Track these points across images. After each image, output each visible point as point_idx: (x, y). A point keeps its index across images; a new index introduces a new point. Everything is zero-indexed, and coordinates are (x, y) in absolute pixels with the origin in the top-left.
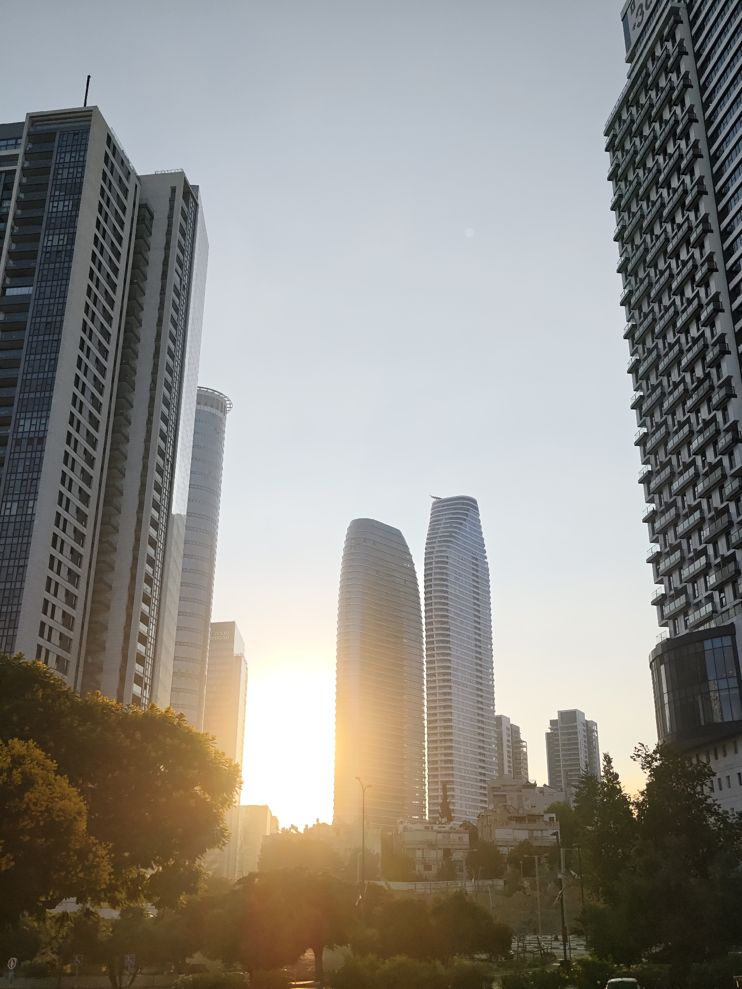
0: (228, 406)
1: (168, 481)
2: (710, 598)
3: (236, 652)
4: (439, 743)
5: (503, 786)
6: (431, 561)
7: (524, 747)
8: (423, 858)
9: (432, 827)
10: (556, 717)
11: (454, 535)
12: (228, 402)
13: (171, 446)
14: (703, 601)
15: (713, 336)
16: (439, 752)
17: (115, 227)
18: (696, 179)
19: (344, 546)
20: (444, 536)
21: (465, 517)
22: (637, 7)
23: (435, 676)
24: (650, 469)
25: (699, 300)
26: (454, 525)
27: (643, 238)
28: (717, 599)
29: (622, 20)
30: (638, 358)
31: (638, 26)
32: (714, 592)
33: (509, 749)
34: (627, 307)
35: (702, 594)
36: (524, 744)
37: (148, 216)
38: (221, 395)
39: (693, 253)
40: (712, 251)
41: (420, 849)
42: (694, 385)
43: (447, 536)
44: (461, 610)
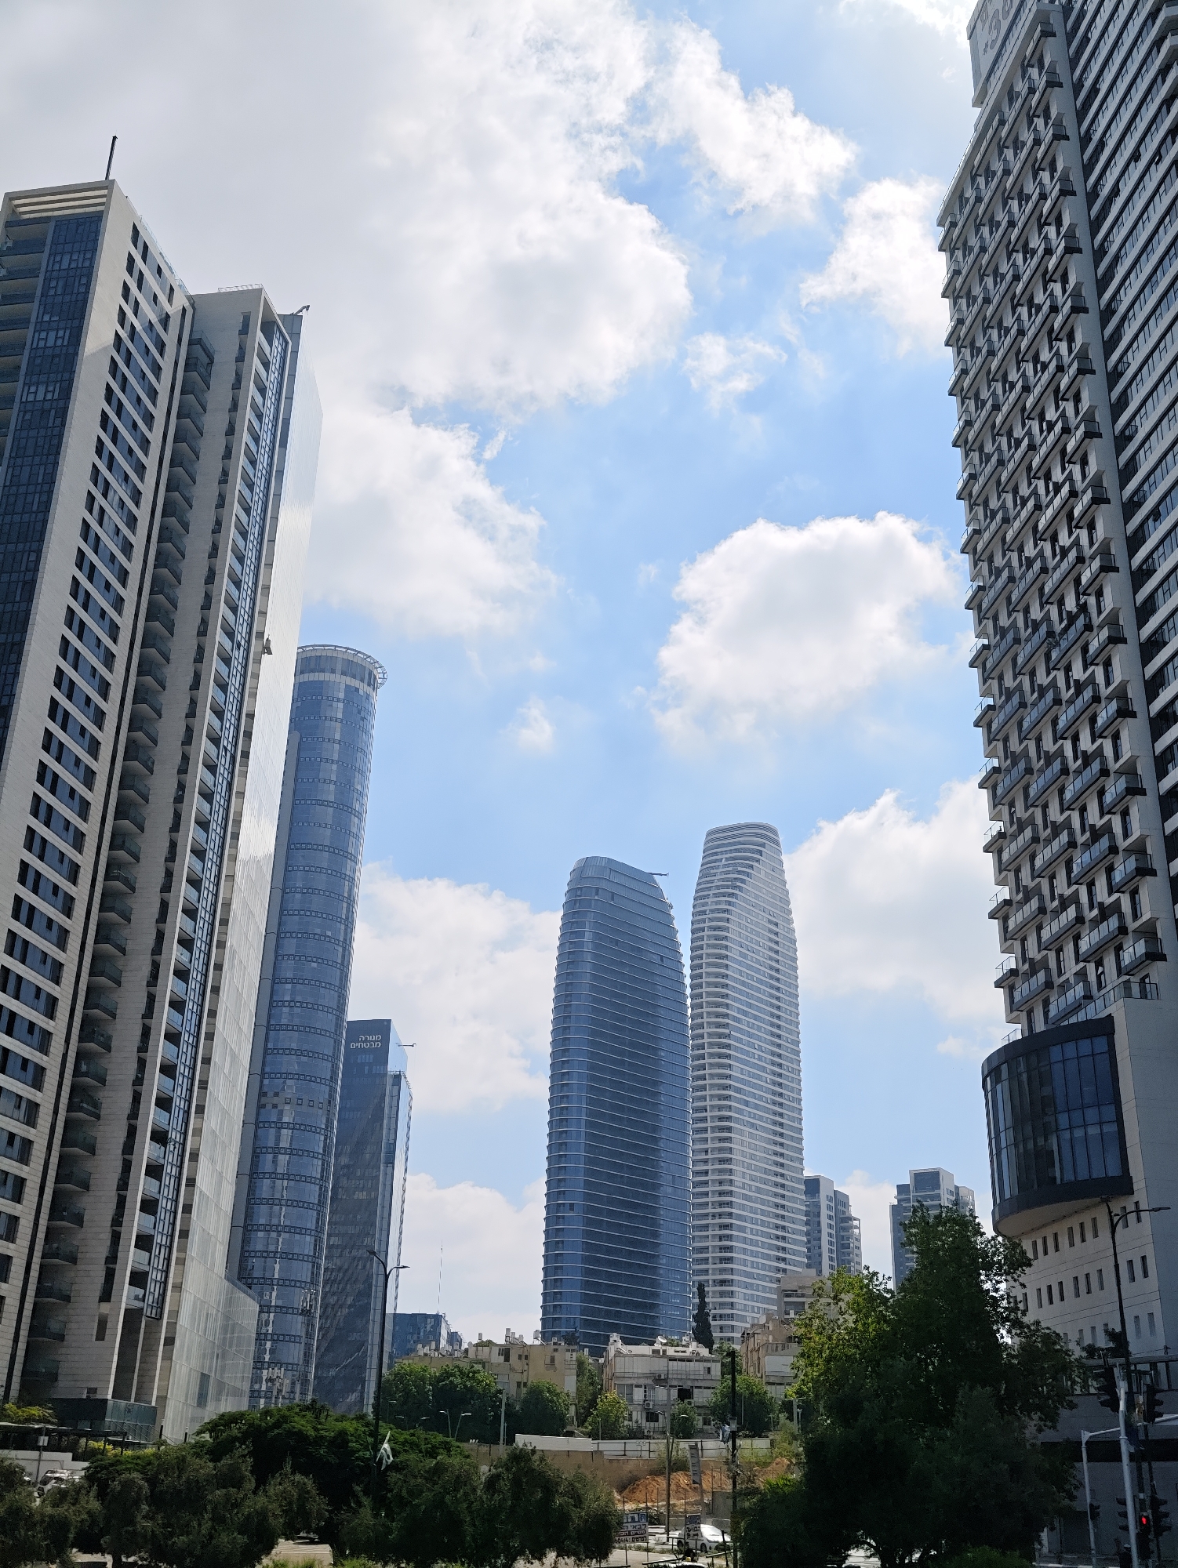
0: (381, 676)
1: (225, 782)
2: (1082, 975)
3: (392, 1067)
4: (710, 1218)
5: (800, 1288)
6: (702, 925)
7: (856, 1227)
8: (644, 1401)
9: (664, 1351)
10: (907, 1180)
11: (738, 884)
12: (379, 670)
13: (232, 727)
14: (1072, 981)
15: (1091, 543)
16: (710, 1233)
17: (144, 374)
18: (1071, 288)
19: (564, 900)
20: (723, 887)
21: (759, 857)
22: (991, 15)
23: (706, 1111)
24: (997, 765)
25: (1072, 485)
26: (739, 869)
27: (992, 388)
28: (1092, 977)
29: (970, 38)
30: (982, 584)
31: (992, 48)
32: (1088, 964)
33: (830, 1231)
34: (967, 502)
35: (1071, 967)
36: (856, 1223)
37: (205, 360)
38: (368, 659)
39: (1064, 409)
40: (1093, 404)
41: (640, 1386)
42: (1063, 625)
43: (728, 887)
44: (750, 1005)
